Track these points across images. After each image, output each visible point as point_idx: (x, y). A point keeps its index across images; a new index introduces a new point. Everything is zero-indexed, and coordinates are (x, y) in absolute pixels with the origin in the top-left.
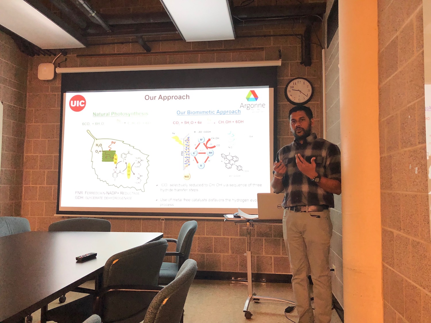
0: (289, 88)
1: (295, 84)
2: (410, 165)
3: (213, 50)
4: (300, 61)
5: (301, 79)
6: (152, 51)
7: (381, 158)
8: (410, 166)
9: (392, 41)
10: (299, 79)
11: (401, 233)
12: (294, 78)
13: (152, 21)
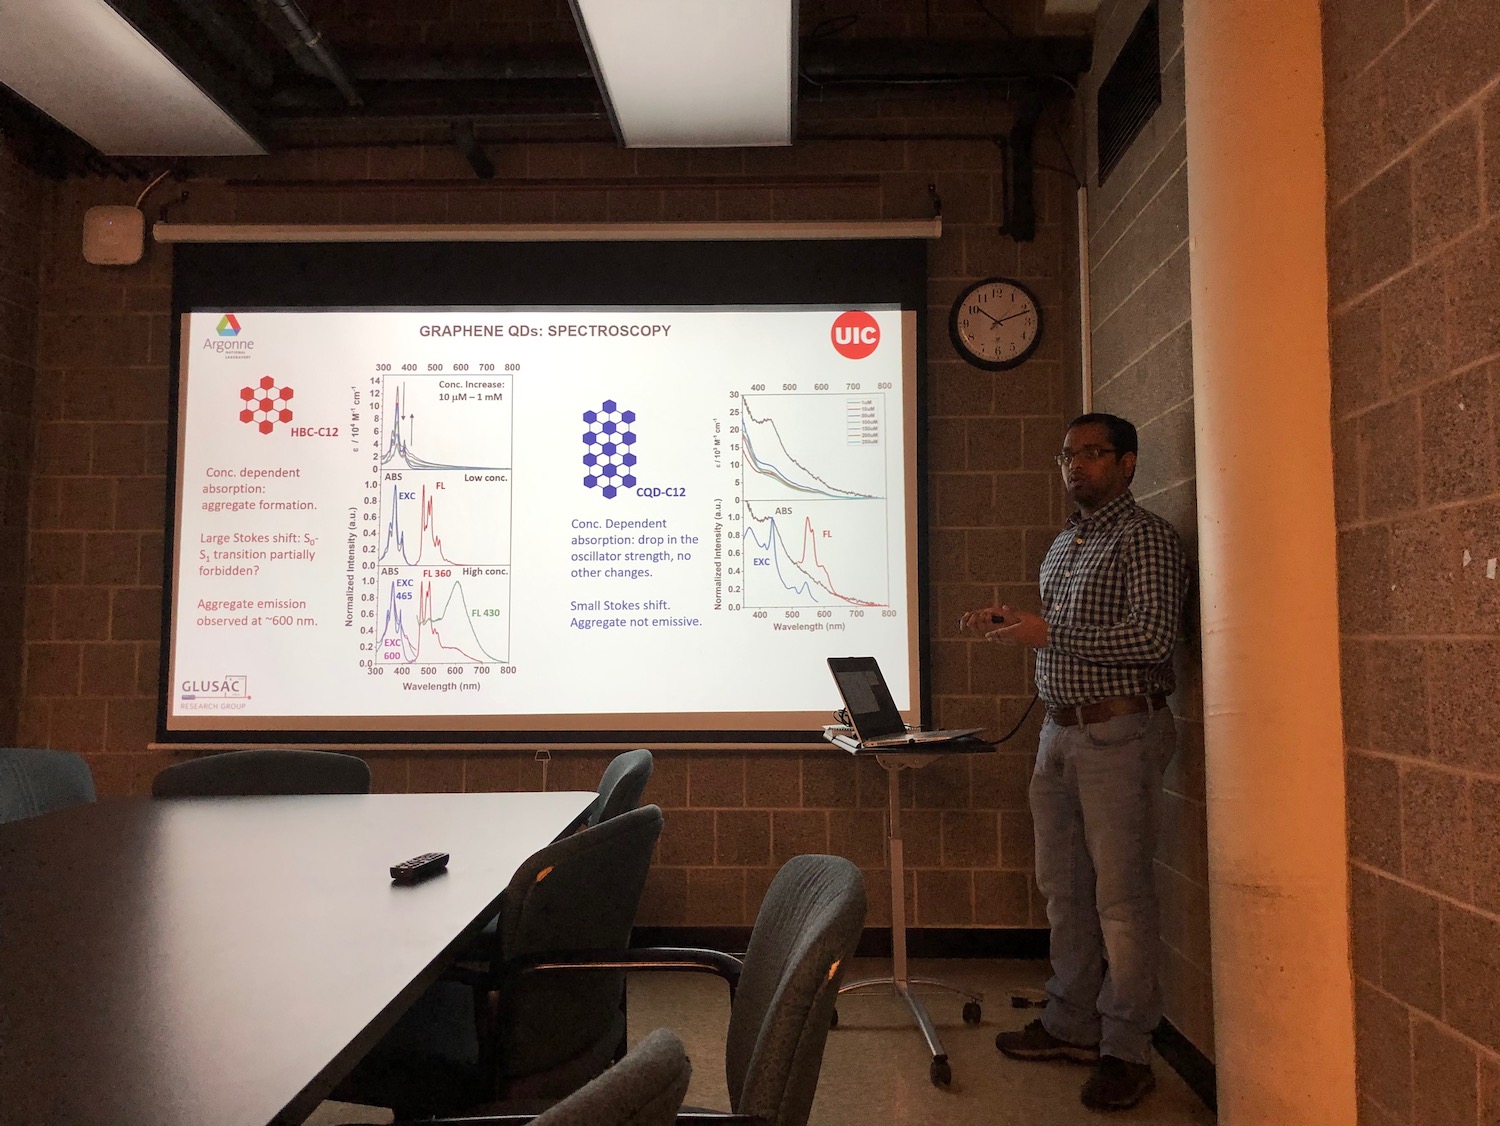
0: (963, 314)
1: (983, 300)
2: (1467, 552)
3: (711, 180)
4: (999, 225)
5: (1002, 284)
6: (495, 177)
7: (1341, 536)
8: (1467, 558)
9: (1386, 174)
10: (998, 284)
11: (1431, 763)
12: (983, 278)
13: (509, 73)
